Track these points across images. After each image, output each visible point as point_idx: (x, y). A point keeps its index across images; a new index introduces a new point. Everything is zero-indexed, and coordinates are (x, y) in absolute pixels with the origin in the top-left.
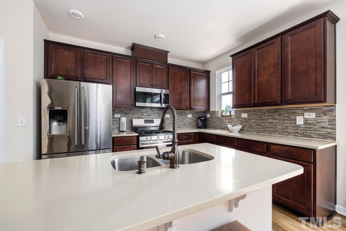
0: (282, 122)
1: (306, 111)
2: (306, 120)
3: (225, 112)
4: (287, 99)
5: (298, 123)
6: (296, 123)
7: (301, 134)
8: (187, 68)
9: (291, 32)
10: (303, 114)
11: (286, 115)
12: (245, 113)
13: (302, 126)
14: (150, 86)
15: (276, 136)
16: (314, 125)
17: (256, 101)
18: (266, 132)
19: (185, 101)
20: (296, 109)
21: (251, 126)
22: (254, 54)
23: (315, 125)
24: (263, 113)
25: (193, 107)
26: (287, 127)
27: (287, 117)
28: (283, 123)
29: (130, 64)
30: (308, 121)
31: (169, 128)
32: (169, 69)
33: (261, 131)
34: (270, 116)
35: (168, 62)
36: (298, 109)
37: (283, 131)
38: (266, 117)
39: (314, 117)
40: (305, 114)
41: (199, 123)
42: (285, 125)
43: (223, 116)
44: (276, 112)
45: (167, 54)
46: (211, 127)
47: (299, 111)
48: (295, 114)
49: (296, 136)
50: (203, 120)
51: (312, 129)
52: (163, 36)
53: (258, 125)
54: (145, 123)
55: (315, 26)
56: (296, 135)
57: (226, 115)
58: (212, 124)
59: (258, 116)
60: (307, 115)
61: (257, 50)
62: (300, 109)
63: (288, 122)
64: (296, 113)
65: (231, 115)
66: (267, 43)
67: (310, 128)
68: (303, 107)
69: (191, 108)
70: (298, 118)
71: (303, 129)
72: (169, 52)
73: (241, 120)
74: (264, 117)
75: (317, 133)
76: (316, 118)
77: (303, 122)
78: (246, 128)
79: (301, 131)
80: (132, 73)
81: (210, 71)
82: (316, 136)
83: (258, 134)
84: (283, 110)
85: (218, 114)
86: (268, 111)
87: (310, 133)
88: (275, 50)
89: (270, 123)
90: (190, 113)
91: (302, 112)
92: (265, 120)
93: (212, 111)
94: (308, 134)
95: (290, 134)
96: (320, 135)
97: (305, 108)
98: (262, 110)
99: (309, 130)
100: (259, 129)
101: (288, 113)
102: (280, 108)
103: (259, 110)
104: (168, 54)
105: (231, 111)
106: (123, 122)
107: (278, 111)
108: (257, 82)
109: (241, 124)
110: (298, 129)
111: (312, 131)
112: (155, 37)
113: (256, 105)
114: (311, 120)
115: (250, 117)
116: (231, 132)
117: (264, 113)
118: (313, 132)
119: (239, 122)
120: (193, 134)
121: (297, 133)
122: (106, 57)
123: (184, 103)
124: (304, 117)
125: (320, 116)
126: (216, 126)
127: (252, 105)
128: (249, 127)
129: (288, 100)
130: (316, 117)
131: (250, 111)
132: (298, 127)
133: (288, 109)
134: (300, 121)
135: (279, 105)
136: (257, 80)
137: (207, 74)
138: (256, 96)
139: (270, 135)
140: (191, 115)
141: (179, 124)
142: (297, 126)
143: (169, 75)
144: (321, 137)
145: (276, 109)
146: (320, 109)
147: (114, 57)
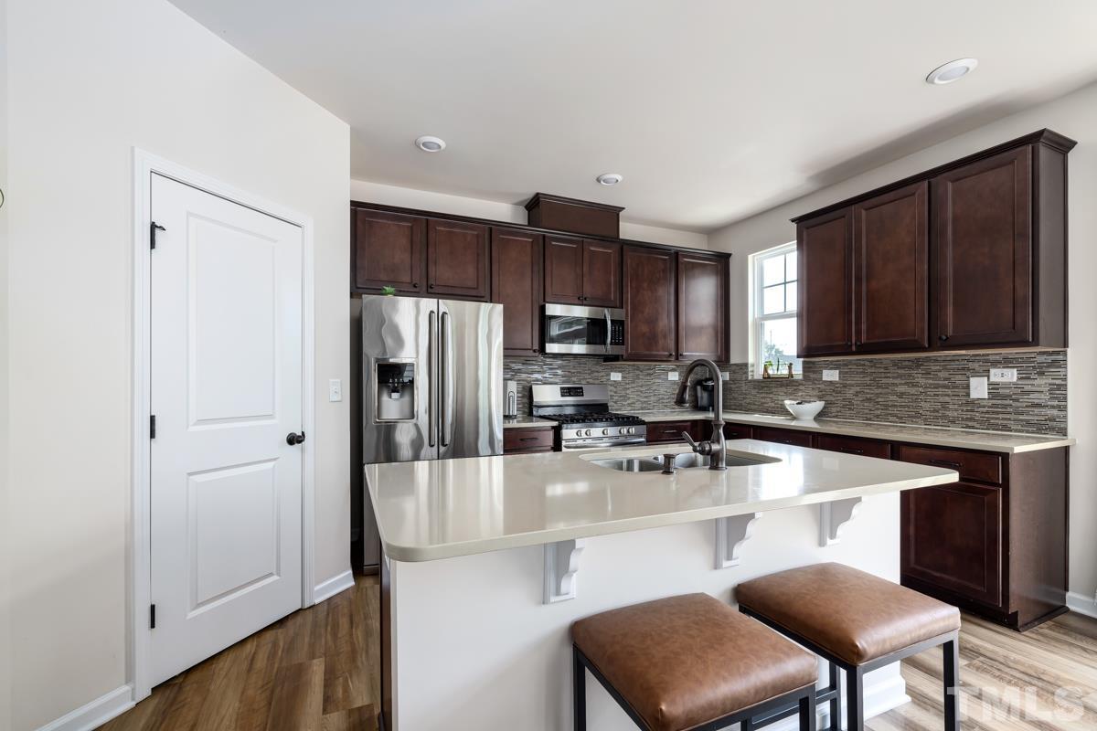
0: (932, 394)
1: (995, 364)
2: (993, 387)
3: (775, 367)
4: (944, 338)
5: (974, 395)
6: (968, 395)
7: (981, 422)
8: (670, 250)
9: (955, 171)
10: (987, 373)
11: (943, 374)
12: (831, 369)
13: (985, 403)
14: (577, 301)
15: (917, 429)
16: (1014, 400)
17: (864, 339)
18: (891, 418)
19: (665, 337)
20: (968, 361)
21: (849, 405)
22: (859, 221)
23: (1017, 400)
24: (882, 370)
25: (685, 354)
26: (945, 406)
27: (945, 379)
28: (935, 395)
29: (529, 248)
30: (1001, 391)
31: (620, 410)
32: (624, 253)
33: (877, 416)
34: (900, 376)
35: (621, 237)
36: (974, 359)
37: (936, 414)
38: (891, 381)
39: (1015, 379)
40: (993, 371)
41: (699, 395)
42: (941, 399)
43: (769, 377)
44: (918, 366)
45: (618, 215)
46: (733, 407)
47: (976, 366)
48: (968, 372)
49: (968, 427)
50: (710, 388)
51: (1009, 410)
52: (619, 177)
53: (869, 400)
54: (562, 396)
55: (1012, 162)
56: (970, 424)
57: (779, 373)
58: (735, 399)
59: (868, 379)
60: (998, 375)
61: (866, 210)
62: (979, 361)
63: (949, 392)
64: (968, 369)
65: (791, 375)
66: (892, 195)
67: (1005, 406)
68: (988, 355)
69: (681, 355)
70: (974, 382)
71: (986, 409)
72: (624, 208)
73: (822, 386)
74: (884, 381)
75: (1022, 420)
76: (1020, 382)
77: (987, 391)
78: (834, 410)
79: (983, 415)
80: (536, 268)
81: (730, 255)
82: (1020, 427)
83: (867, 424)
84: (936, 361)
85: (753, 371)
86: (896, 364)
87: (1003, 419)
88: (912, 212)
89: (901, 395)
90: (673, 370)
91: (985, 368)
92: (887, 386)
93: (735, 364)
94: (1000, 422)
95: (953, 422)
96: (1028, 423)
97: (991, 358)
98: (880, 361)
99: (1003, 413)
100: (870, 410)
101: (948, 370)
102: (927, 357)
103: (871, 361)
104: (621, 213)
105: (791, 364)
106: (511, 394)
107: (922, 365)
108: (868, 291)
109: (820, 398)
110: (972, 411)
111: (1009, 413)
112: (598, 180)
113: (863, 349)
114: (1007, 386)
115: (847, 380)
116: (794, 418)
117: (886, 368)
118: (1013, 416)
119: (816, 393)
120: (689, 424)
121: (971, 419)
122: (476, 233)
123: (661, 342)
124: (988, 379)
125: (1029, 378)
126: (749, 404)
127: (854, 348)
128: (844, 406)
129: (947, 338)
130: (1019, 379)
131: (846, 365)
132: (974, 404)
133: (948, 359)
134: (979, 389)
135: (923, 349)
136: (867, 286)
137: (721, 264)
138: (864, 327)
139: (901, 427)
140: (677, 373)
141: (645, 400)
142: (973, 402)
143: (624, 269)
144: (1031, 429)
145: (918, 359)
146: (1029, 360)
147: (493, 231)
